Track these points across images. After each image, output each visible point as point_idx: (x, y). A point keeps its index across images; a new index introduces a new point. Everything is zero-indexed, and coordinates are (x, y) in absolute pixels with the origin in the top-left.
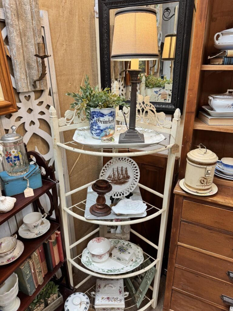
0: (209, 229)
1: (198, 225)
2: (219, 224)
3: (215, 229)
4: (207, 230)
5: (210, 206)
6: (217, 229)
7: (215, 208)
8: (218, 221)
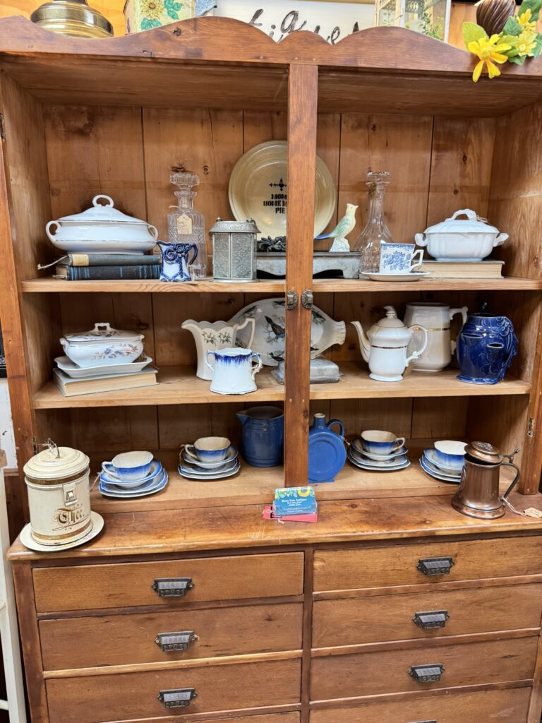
0: (101, 616)
1: (76, 616)
2: (116, 598)
3: (112, 612)
4: (98, 619)
5: (90, 566)
6: (116, 610)
7: (101, 567)
8: (113, 593)
